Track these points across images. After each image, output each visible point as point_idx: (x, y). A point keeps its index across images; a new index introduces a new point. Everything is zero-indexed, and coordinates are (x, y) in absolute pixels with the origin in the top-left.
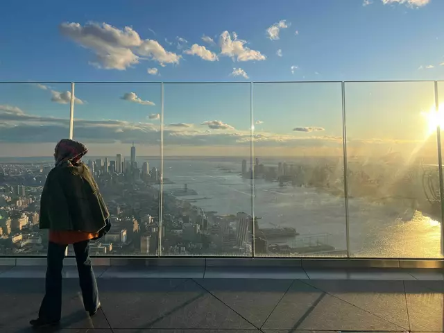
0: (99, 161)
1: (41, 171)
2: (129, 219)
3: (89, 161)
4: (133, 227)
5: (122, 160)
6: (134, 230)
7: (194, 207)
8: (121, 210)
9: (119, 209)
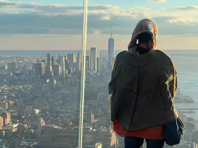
0: (70, 56)
1: (6, 68)
2: (104, 130)
3: (59, 56)
4: (110, 140)
5: (97, 55)
6: (112, 144)
7: (190, 119)
8: (95, 118)
9: (93, 116)
